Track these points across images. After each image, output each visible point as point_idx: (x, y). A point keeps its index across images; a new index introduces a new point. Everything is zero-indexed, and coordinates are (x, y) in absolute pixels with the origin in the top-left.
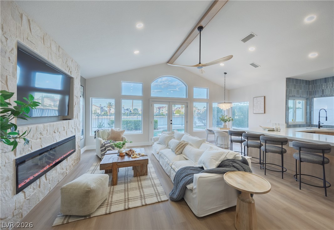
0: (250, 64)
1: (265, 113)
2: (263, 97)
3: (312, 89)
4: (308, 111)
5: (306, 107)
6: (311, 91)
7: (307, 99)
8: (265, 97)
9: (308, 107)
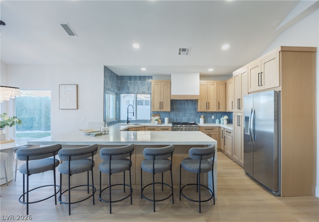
0: (62, 25)
1: (77, 108)
2: (75, 86)
3: (120, 85)
4: (118, 106)
5: (116, 102)
6: (120, 87)
7: (116, 94)
8: (77, 85)
9: (118, 102)
